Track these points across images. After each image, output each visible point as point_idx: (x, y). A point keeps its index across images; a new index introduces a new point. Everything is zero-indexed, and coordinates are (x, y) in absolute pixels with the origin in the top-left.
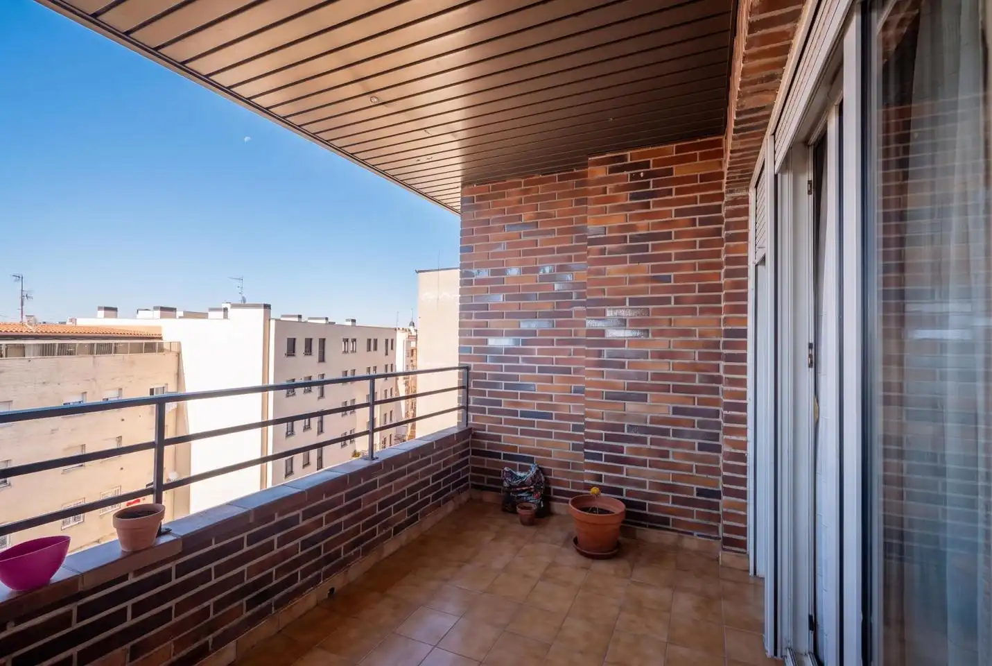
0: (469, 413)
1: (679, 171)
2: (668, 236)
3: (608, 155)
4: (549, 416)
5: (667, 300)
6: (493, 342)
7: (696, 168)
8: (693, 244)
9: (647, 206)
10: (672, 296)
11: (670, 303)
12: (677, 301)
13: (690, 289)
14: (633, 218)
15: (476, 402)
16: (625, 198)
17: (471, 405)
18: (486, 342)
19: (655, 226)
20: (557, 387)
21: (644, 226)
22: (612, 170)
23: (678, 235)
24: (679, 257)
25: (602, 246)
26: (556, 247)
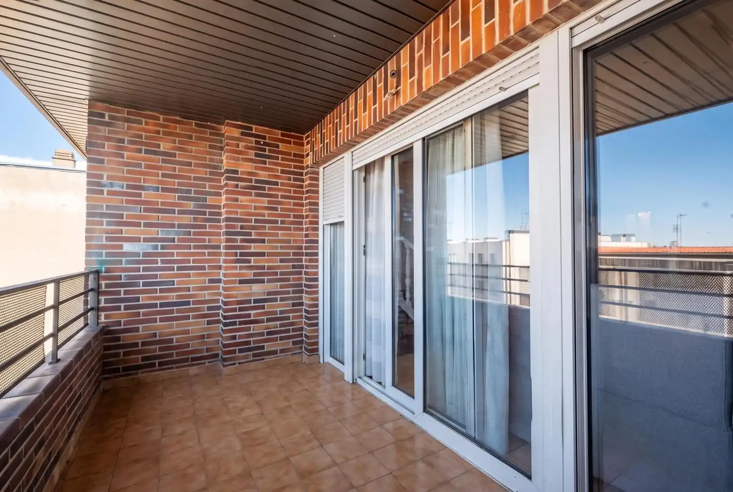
0: (100, 313)
1: (282, 147)
2: (277, 184)
3: (240, 123)
4: (188, 303)
5: (276, 222)
6: (127, 247)
7: (293, 149)
8: (290, 191)
9: (265, 163)
10: (280, 219)
11: (278, 224)
12: (282, 222)
13: (289, 216)
14: (256, 168)
15: (106, 301)
16: (252, 154)
17: (102, 304)
18: (121, 247)
19: (269, 176)
20: (194, 280)
21: (263, 175)
22: (243, 134)
23: (282, 184)
24: (283, 197)
25: (236, 183)
26: (193, 175)
